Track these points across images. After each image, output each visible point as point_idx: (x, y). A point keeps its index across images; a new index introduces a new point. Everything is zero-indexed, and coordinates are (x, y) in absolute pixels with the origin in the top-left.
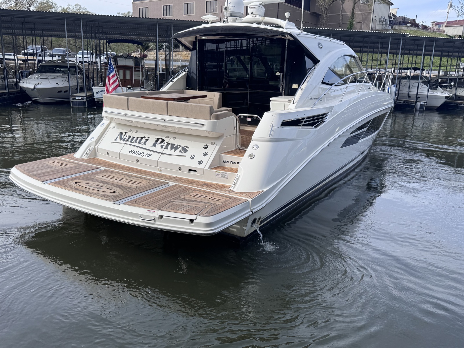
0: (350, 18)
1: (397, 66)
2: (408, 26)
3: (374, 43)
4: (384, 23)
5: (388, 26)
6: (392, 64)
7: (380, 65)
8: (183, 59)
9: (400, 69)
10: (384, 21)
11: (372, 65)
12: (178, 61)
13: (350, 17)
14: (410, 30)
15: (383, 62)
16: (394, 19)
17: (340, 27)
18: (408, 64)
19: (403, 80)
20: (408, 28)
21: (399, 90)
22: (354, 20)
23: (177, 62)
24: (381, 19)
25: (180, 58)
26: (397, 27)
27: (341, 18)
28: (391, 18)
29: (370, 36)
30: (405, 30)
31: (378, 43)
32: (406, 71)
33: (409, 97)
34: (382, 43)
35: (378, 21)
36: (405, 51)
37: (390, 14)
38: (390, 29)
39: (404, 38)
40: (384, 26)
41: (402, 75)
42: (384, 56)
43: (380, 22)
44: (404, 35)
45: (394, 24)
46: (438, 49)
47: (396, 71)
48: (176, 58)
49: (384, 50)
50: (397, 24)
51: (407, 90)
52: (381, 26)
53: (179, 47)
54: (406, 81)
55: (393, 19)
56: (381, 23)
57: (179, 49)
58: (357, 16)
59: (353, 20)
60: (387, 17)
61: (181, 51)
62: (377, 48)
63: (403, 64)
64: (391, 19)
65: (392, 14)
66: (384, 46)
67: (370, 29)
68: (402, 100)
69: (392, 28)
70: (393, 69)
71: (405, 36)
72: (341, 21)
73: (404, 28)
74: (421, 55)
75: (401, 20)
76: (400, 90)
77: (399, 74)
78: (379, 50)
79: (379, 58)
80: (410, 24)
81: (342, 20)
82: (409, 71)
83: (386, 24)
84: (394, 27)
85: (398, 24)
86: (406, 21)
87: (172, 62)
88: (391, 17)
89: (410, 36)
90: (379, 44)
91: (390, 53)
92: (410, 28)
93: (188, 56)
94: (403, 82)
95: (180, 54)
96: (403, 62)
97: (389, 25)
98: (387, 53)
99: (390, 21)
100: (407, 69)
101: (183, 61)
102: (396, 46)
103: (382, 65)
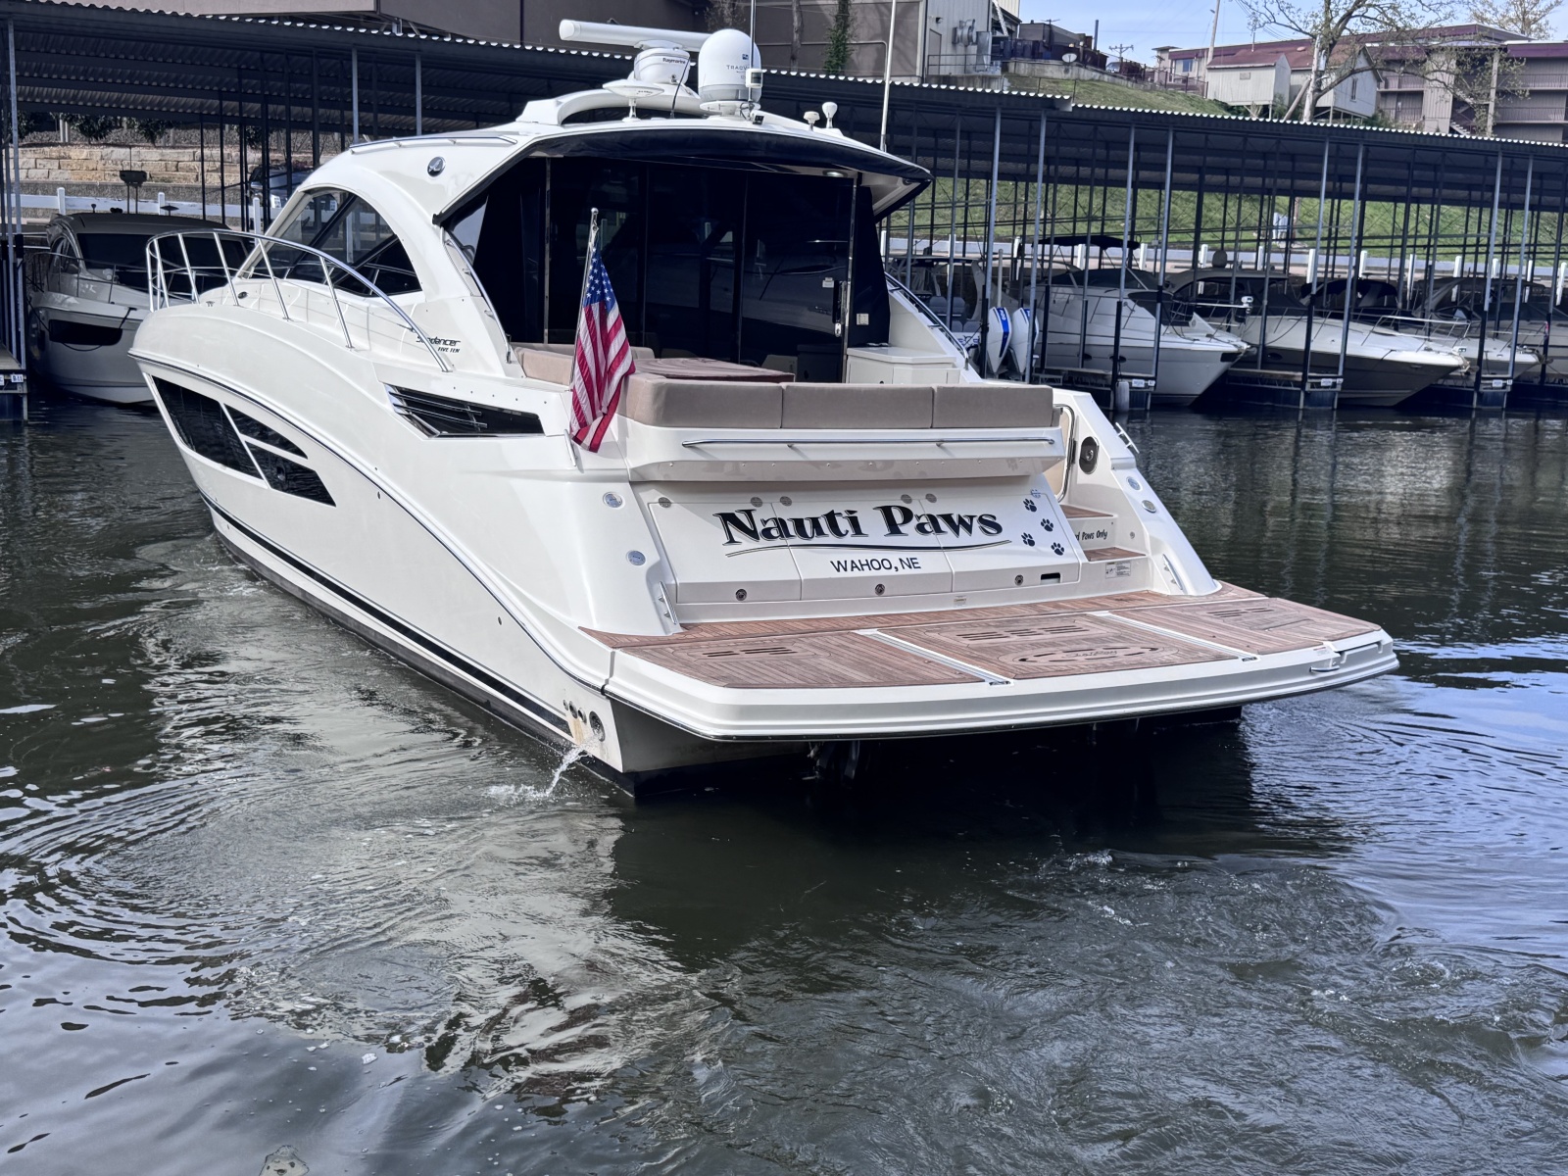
0: (833, 24)
1: (1030, 230)
2: (1065, 64)
3: (936, 133)
4: (973, 49)
5: (987, 60)
6: (1014, 223)
7: (965, 225)
8: (73, 181)
9: (1044, 242)
10: (970, 39)
11: (932, 226)
12: (48, 188)
13: (832, 20)
14: (1076, 81)
15: (977, 214)
16: (1010, 31)
17: (793, 58)
18: (1075, 220)
19: (1061, 289)
20: (1067, 71)
21: (1044, 331)
22: (849, 31)
23: (45, 193)
24: (959, 33)
25: (58, 176)
26: (1023, 68)
27: (796, 24)
28: (1000, 29)
29: (918, 102)
30: (1056, 81)
31: (950, 132)
32: (1066, 250)
33: (1086, 357)
34: (967, 134)
35: (947, 37)
36: (1061, 169)
37: (995, 11)
38: (998, 72)
39: (1054, 113)
40: (973, 59)
41: (1055, 266)
42: (979, 186)
43: (955, 42)
44: (1051, 104)
45: (1014, 53)
46: (1184, 158)
47: (1028, 247)
48: (38, 175)
49: (977, 164)
50: (1023, 55)
51: (1076, 327)
52: (960, 60)
53: (54, 127)
54: (1068, 290)
55: (1006, 34)
56: (960, 48)
57: (51, 134)
58: (859, 16)
59: (844, 31)
60: (981, 25)
61: (64, 144)
62: (949, 153)
63: (1053, 221)
64: (998, 34)
65: (1003, 11)
66: (976, 144)
67: (918, 72)
68: (1058, 372)
69: (1005, 69)
70: (1017, 241)
71: (1054, 108)
72: (796, 37)
73: (1052, 70)
74: (1123, 184)
75: (1039, 38)
76: (1049, 329)
77: (1042, 261)
78: (958, 163)
79: (960, 195)
80: (1073, 57)
81: (801, 30)
82: (1080, 249)
83: (980, 53)
84: (1012, 67)
85: (1028, 52)
86: (1057, 40)
87: (13, 196)
88: (996, 26)
89: (1075, 107)
90: (954, 137)
91: (1002, 176)
92: (1074, 72)
93: (100, 166)
94: (1060, 294)
95: (59, 158)
96: (1053, 215)
97: (993, 58)
98: (988, 176)
99: (995, 40)
100: (1071, 241)
101: (71, 189)
102: (1022, 147)
103: (973, 225)
